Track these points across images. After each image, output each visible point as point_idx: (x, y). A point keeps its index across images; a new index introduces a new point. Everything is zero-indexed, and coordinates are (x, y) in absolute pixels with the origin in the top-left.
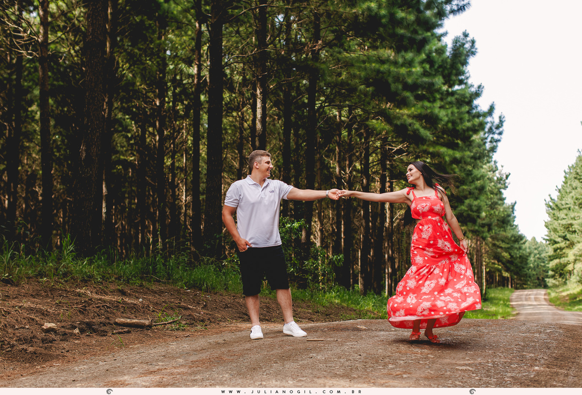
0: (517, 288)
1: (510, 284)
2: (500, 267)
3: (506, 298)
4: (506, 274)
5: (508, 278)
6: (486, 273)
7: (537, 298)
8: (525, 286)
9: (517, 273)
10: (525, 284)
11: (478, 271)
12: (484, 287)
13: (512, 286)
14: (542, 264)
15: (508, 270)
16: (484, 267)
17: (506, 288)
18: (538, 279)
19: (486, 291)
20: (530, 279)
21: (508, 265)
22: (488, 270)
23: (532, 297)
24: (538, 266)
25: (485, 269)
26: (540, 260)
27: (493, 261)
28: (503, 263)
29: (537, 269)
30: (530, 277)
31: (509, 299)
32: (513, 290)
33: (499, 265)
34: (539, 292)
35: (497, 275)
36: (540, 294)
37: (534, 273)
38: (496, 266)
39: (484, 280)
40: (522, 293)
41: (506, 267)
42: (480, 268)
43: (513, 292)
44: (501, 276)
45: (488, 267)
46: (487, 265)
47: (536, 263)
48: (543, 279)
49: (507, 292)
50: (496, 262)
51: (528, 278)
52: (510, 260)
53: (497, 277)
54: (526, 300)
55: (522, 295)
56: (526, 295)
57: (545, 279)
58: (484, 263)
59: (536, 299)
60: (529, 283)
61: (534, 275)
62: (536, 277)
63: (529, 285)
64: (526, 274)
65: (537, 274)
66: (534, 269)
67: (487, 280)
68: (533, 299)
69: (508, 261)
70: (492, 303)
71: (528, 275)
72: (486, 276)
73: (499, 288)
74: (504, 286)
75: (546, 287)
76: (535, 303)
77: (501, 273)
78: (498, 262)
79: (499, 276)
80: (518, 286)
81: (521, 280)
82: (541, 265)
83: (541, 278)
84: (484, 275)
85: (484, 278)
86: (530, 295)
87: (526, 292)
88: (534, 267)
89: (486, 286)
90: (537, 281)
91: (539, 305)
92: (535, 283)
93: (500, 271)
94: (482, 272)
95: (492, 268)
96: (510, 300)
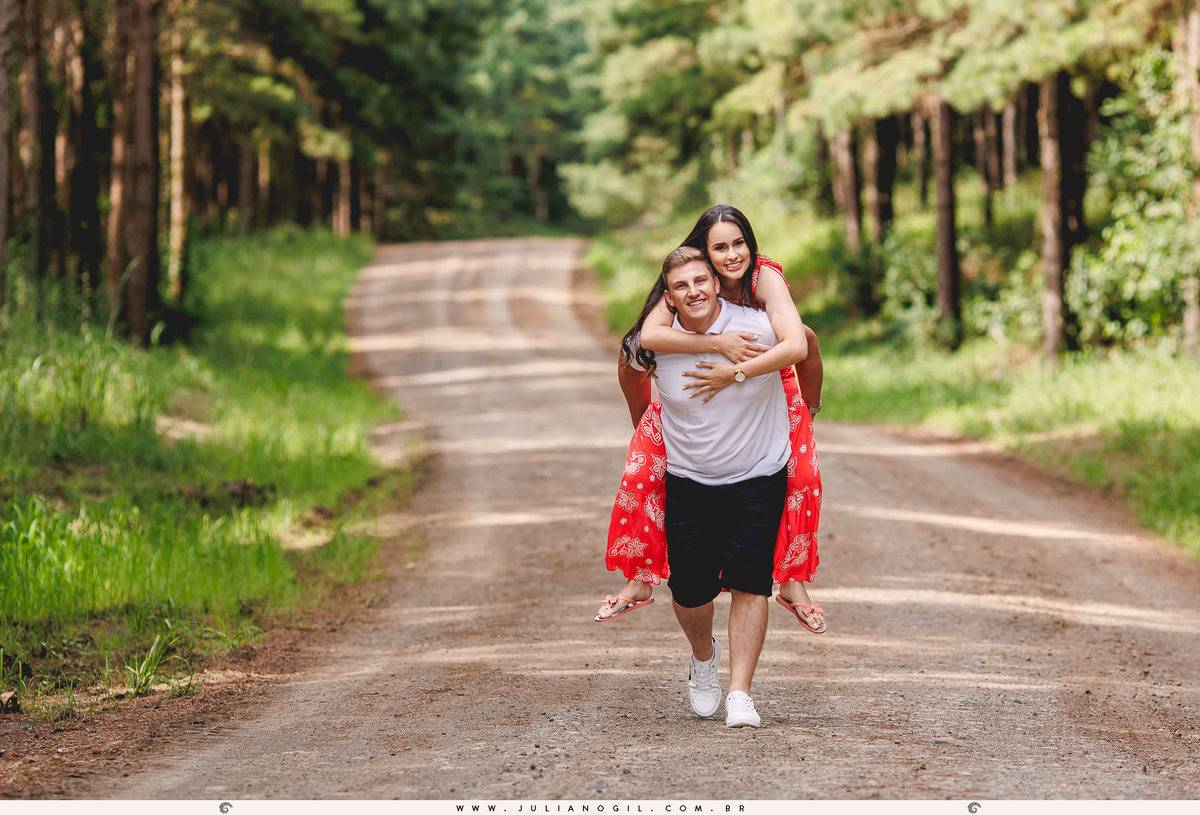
0: (388, 236)
2: (285, 94)
3: (321, 305)
4: (326, 144)
5: (332, 165)
6: (193, 132)
7: (523, 302)
8: (435, 217)
9: (391, 136)
10: (440, 206)
11: (132, 114)
12: (175, 237)
13: (355, 224)
14: (545, 73)
15: (339, 112)
16: (177, 94)
17: (321, 234)
18: (518, 167)
19: (185, 259)
20: (469, 173)
21: (346, 75)
22: (202, 113)
23: (496, 294)
24: (518, 82)
25: (187, 105)
26: (532, 49)
27: (238, 52)
28: (310, 68)
29: (512, 107)
30: (471, 156)
31: (338, 311)
32: (366, 244)
33: (278, 78)
34: (535, 262)
35: (264, 147)
36: (544, 277)
37: (497, 128)
38: (260, 84)
39: (176, 187)
40: (421, 267)
41: (328, 88)
42: (143, 101)
43: (366, 261)
44: (289, 154)
45: (206, 95)
46: (198, 75)
47: (507, 68)
48: (548, 167)
49: (326, 264)
50: (263, 57)
51: (460, 167)
52: (358, 37)
53: (264, 161)
54: (458, 317)
55: (426, 283)
56: (457, 282)
57: (563, 172)
58: (177, 66)
59: (524, 314)
60: (464, 196)
61: (492, 142)
62: (504, 154)
63: (465, 208)
64: (452, 138)
65: (510, 139)
66: (495, 106)
67: (193, 187)
68: (502, 315)
69: (349, 52)
70: (226, 359)
71: (460, 146)
72: (188, 160)
73: (279, 234)
74: (305, 220)
75: (560, 216)
76: (517, 341)
77: (297, 139)
78: (278, 56)
79: (276, 151)
80: (395, 215)
81: (414, 177)
82: (537, 82)
83: (532, 162)
84: (177, 150)
85: (177, 167)
86: (477, 281)
87: (447, 262)
88: (498, 91)
89: (188, 224)
90: (507, 181)
91: (541, 354)
92: (502, 194)
93: (283, 118)
95: (231, 99)
96: (341, 321)
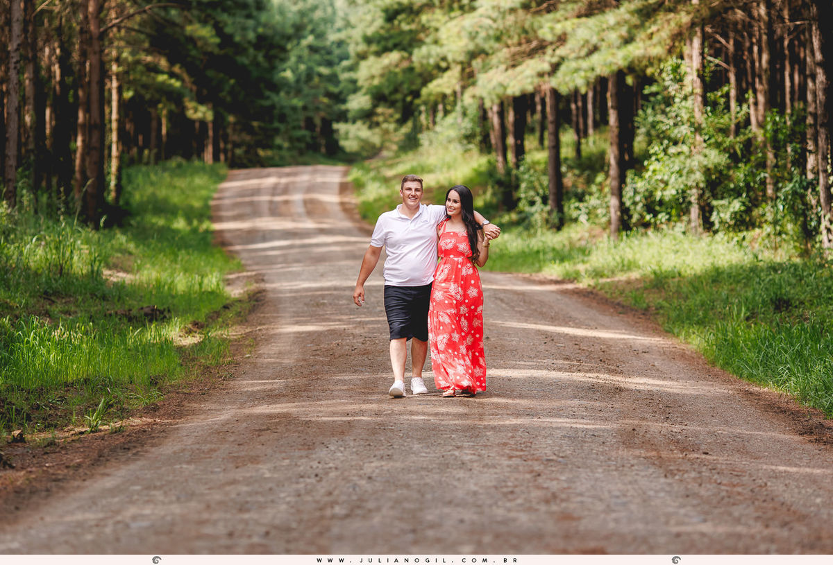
0: (235, 164)
1: (210, 149)
2: (176, 84)
3: (197, 204)
4: (200, 112)
5: (203, 123)
6: (123, 106)
7: (312, 202)
8: (262, 153)
10: (265, 147)
11: (88, 96)
12: (114, 165)
13: (216, 158)
14: (325, 71)
15: (206, 94)
16: (115, 84)
17: (196, 165)
18: (310, 124)
19: (119, 178)
20: (282, 127)
21: (209, 73)
22: (128, 94)
23: (297, 197)
24: (309, 75)
25: (120, 90)
26: (317, 57)
27: (149, 59)
28: (190, 68)
29: (306, 90)
30: (283, 118)
31: (207, 207)
32: (224, 170)
33: (172, 75)
34: (319, 179)
35: (165, 113)
36: (323, 187)
37: (297, 102)
38: (162, 78)
39: (114, 136)
40: (254, 182)
42: (95, 88)
43: (221, 179)
44: (178, 118)
45: (131, 84)
46: (126, 74)
47: (302, 67)
48: (327, 124)
49: (199, 180)
50: (163, 63)
51: (276, 124)
52: (216, 51)
53: (164, 121)
54: (275, 211)
55: (257, 191)
56: (274, 190)
57: (335, 126)
58: (115, 68)
59: (312, 209)
60: (278, 140)
61: (294, 109)
62: (301, 116)
63: (280, 148)
64: (271, 108)
65: (305, 108)
67: (123, 137)
68: (300, 209)
69: (212, 60)
70: (142, 235)
71: (275, 113)
72: (119, 121)
73: (173, 164)
74: (187, 155)
76: (309, 224)
78: (172, 63)
79: (171, 117)
81: (250, 131)
82: (320, 75)
83: (318, 121)
84: (114, 115)
85: (114, 125)
86: (286, 190)
87: (269, 179)
88: (298, 81)
89: (120, 158)
90: (303, 132)
91: (322, 232)
92: (299, 140)
93: (175, 98)
94: (104, 101)
95: (145, 86)
96: (208, 213)
